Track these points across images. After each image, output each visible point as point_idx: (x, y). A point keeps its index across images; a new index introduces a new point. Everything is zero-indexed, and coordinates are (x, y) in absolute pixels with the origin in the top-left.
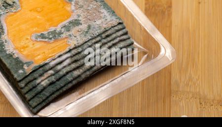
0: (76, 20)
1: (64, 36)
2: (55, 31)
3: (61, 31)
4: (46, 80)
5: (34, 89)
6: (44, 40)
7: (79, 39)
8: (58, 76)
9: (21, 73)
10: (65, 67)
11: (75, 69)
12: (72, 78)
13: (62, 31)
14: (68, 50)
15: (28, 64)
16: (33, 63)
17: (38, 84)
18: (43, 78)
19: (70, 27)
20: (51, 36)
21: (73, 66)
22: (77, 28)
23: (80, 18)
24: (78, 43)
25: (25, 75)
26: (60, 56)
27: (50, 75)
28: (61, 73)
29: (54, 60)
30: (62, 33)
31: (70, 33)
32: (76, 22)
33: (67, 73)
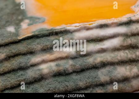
4: (53, 64)
5: (21, 73)
8: (80, 63)
9: (10, 33)
10: (103, 51)
11: (122, 63)
12: (107, 79)
14: (124, 19)
15: (34, 20)
16: (43, 22)
17: (33, 65)
18: (47, 56)
21: (123, 55)
25: (14, 38)
26: (102, 26)
27: (64, 55)
28: (90, 61)
29: (88, 29)
33: (104, 65)
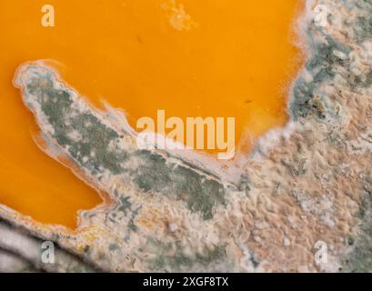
0: (215, 185)
1: (108, 181)
2: (113, 134)
3: (125, 156)
6: (41, 117)
7: (127, 248)
13: (125, 165)
19: (167, 179)
20: (74, 135)
22: (178, 211)
23: (234, 197)
24: (102, 256)
30: (116, 170)
31: (137, 198)
32: (207, 191)
